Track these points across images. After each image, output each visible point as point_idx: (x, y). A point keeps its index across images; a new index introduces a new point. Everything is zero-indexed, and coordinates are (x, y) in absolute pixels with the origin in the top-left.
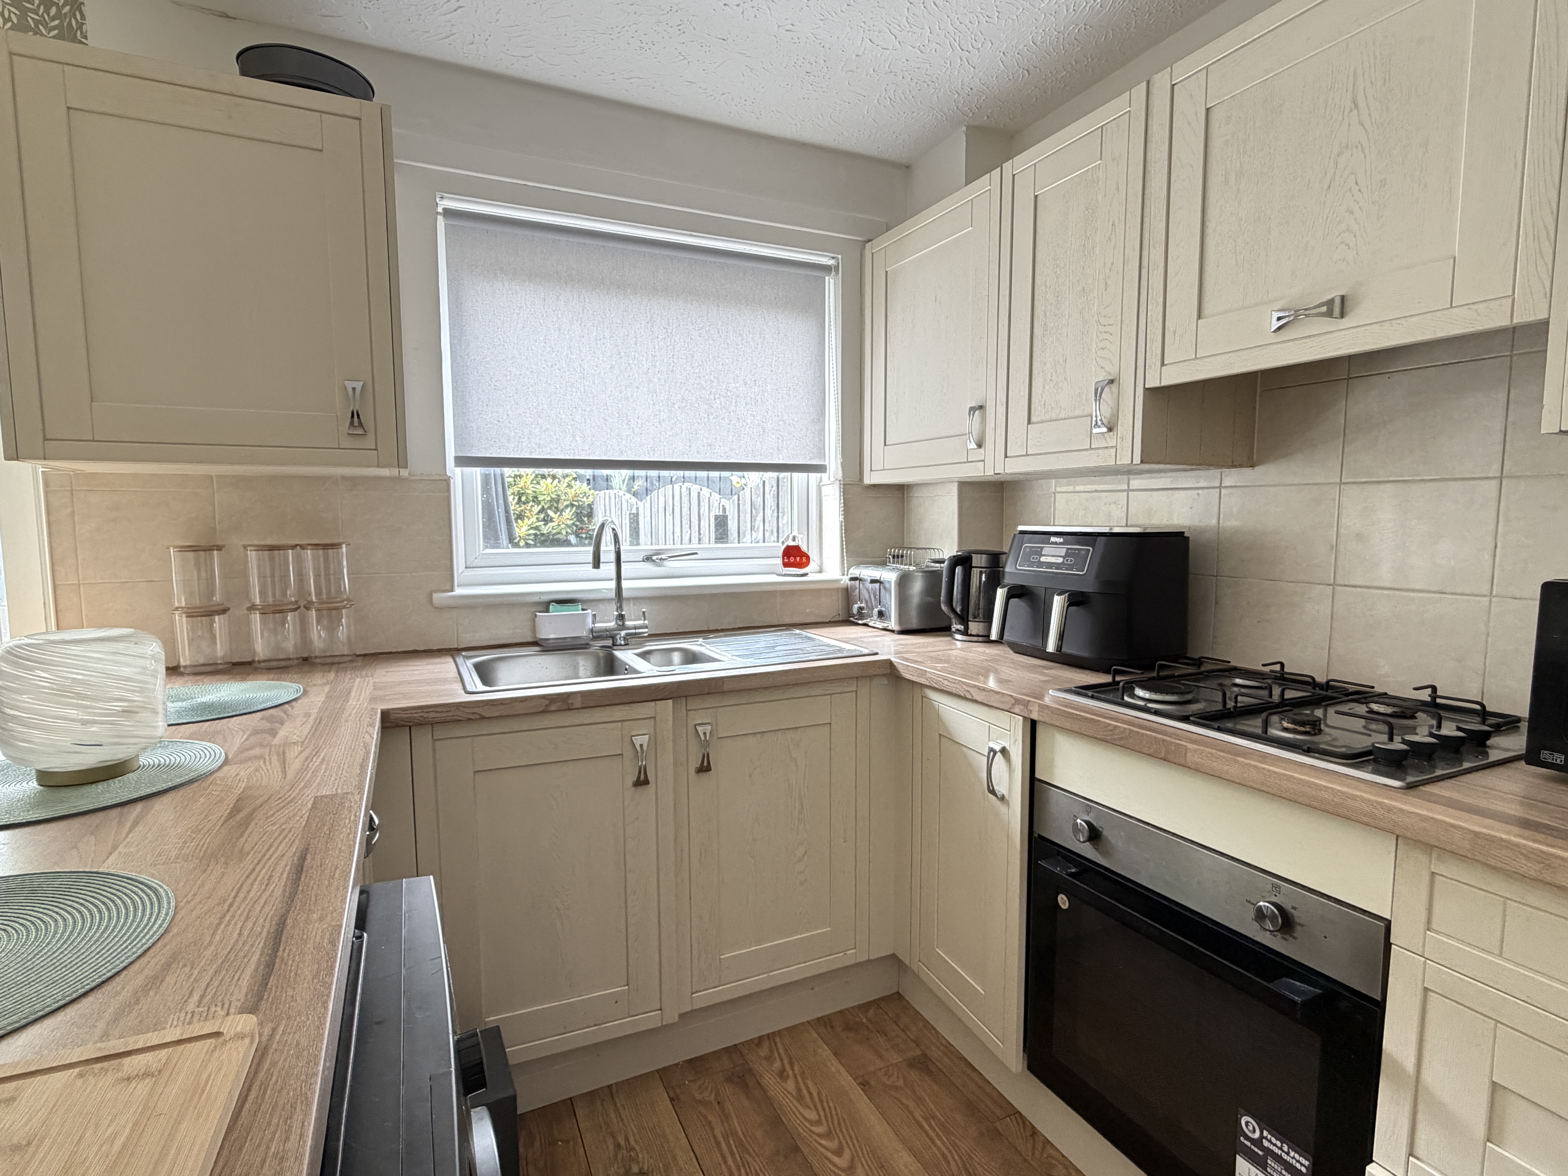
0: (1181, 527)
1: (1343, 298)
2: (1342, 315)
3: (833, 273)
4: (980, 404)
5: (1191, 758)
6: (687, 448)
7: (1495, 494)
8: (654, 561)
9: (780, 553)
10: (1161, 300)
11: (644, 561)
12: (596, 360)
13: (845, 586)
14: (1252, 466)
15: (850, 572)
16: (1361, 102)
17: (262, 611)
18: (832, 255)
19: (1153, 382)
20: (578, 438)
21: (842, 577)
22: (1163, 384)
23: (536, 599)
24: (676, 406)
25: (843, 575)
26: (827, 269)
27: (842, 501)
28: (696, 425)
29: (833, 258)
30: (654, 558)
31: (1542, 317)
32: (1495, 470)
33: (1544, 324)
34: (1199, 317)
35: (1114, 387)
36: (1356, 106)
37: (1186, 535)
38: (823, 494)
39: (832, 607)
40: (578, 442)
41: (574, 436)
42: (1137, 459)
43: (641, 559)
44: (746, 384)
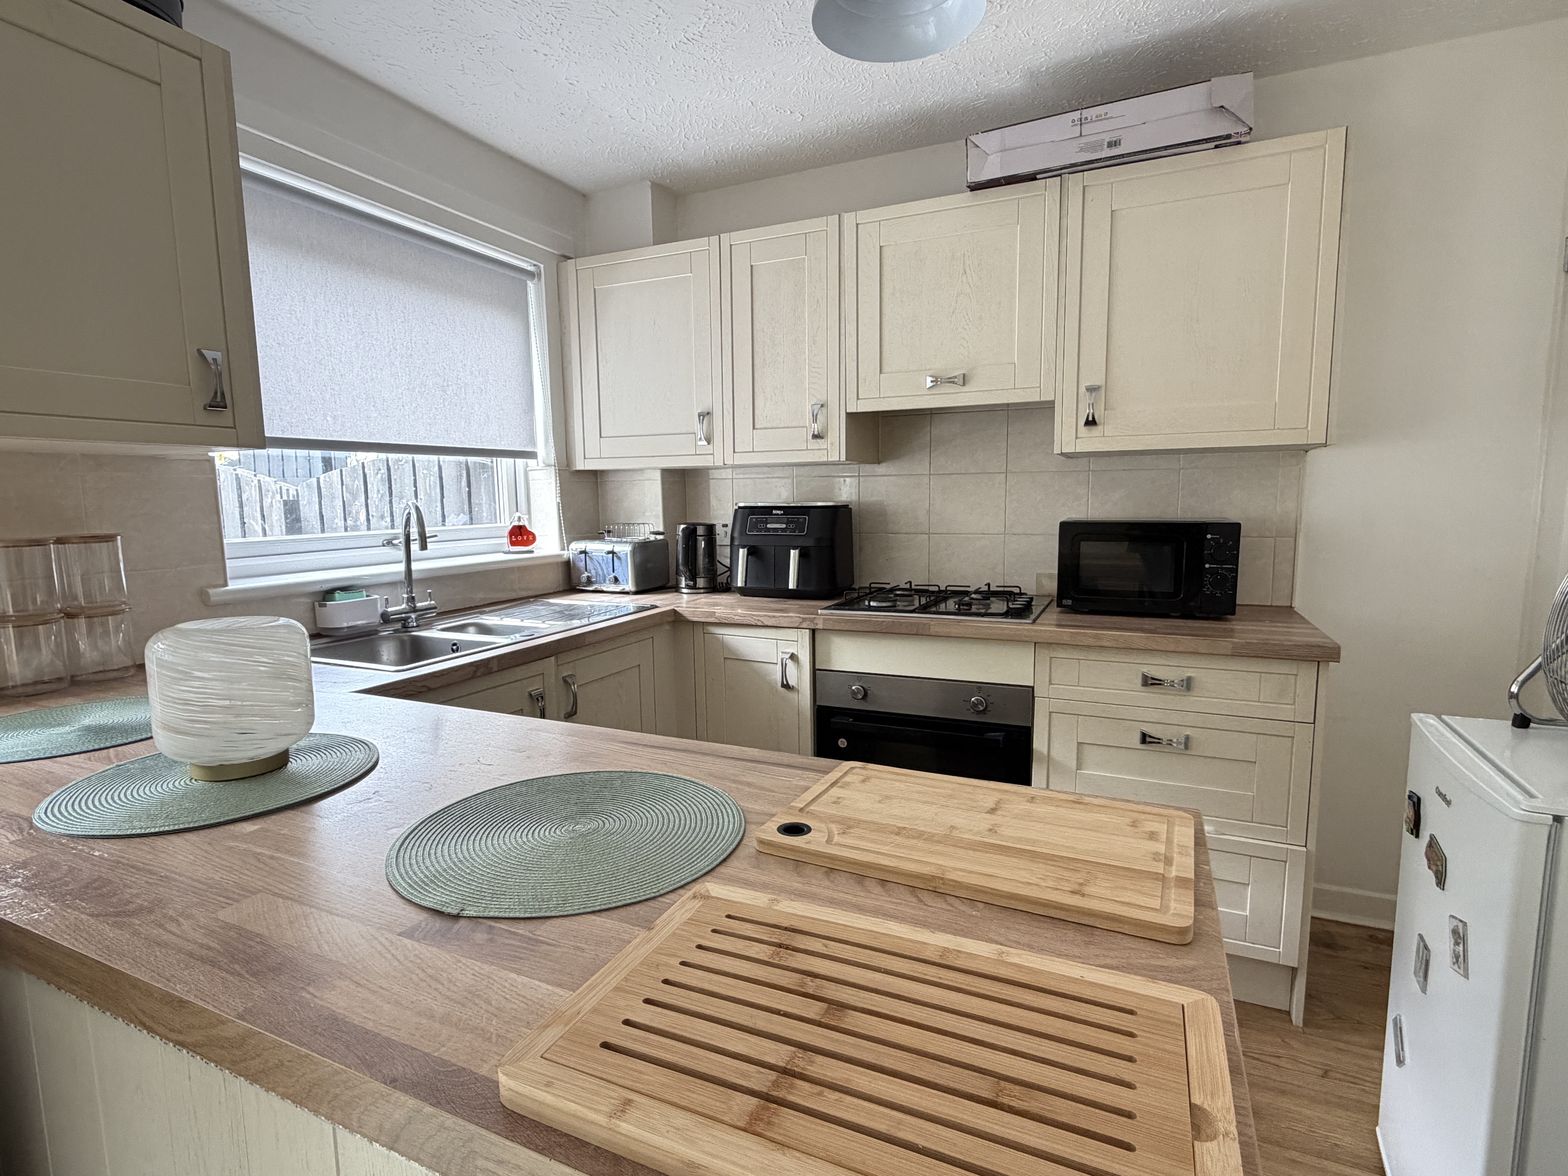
0: (846, 502)
1: (964, 375)
2: (964, 384)
3: (536, 279)
4: (707, 411)
5: (934, 630)
6: (428, 432)
7: (1004, 480)
8: (394, 545)
9: (506, 533)
10: (855, 358)
11: (384, 546)
12: (342, 338)
13: (567, 560)
14: (879, 463)
15: (570, 547)
16: (968, 271)
17: (17, 624)
18: (536, 263)
19: (851, 410)
20: (329, 419)
21: (563, 552)
22: (858, 411)
23: (318, 588)
24: (417, 390)
25: (563, 549)
26: (531, 275)
27: (558, 485)
28: (434, 410)
29: (535, 265)
30: (395, 542)
31: (1048, 399)
32: (1003, 469)
33: (1053, 402)
34: (881, 372)
35: (824, 409)
36: (965, 273)
37: (850, 507)
38: (530, 478)
39: (555, 578)
40: (330, 423)
41: (325, 416)
42: (843, 458)
43: (381, 544)
44: (472, 373)
